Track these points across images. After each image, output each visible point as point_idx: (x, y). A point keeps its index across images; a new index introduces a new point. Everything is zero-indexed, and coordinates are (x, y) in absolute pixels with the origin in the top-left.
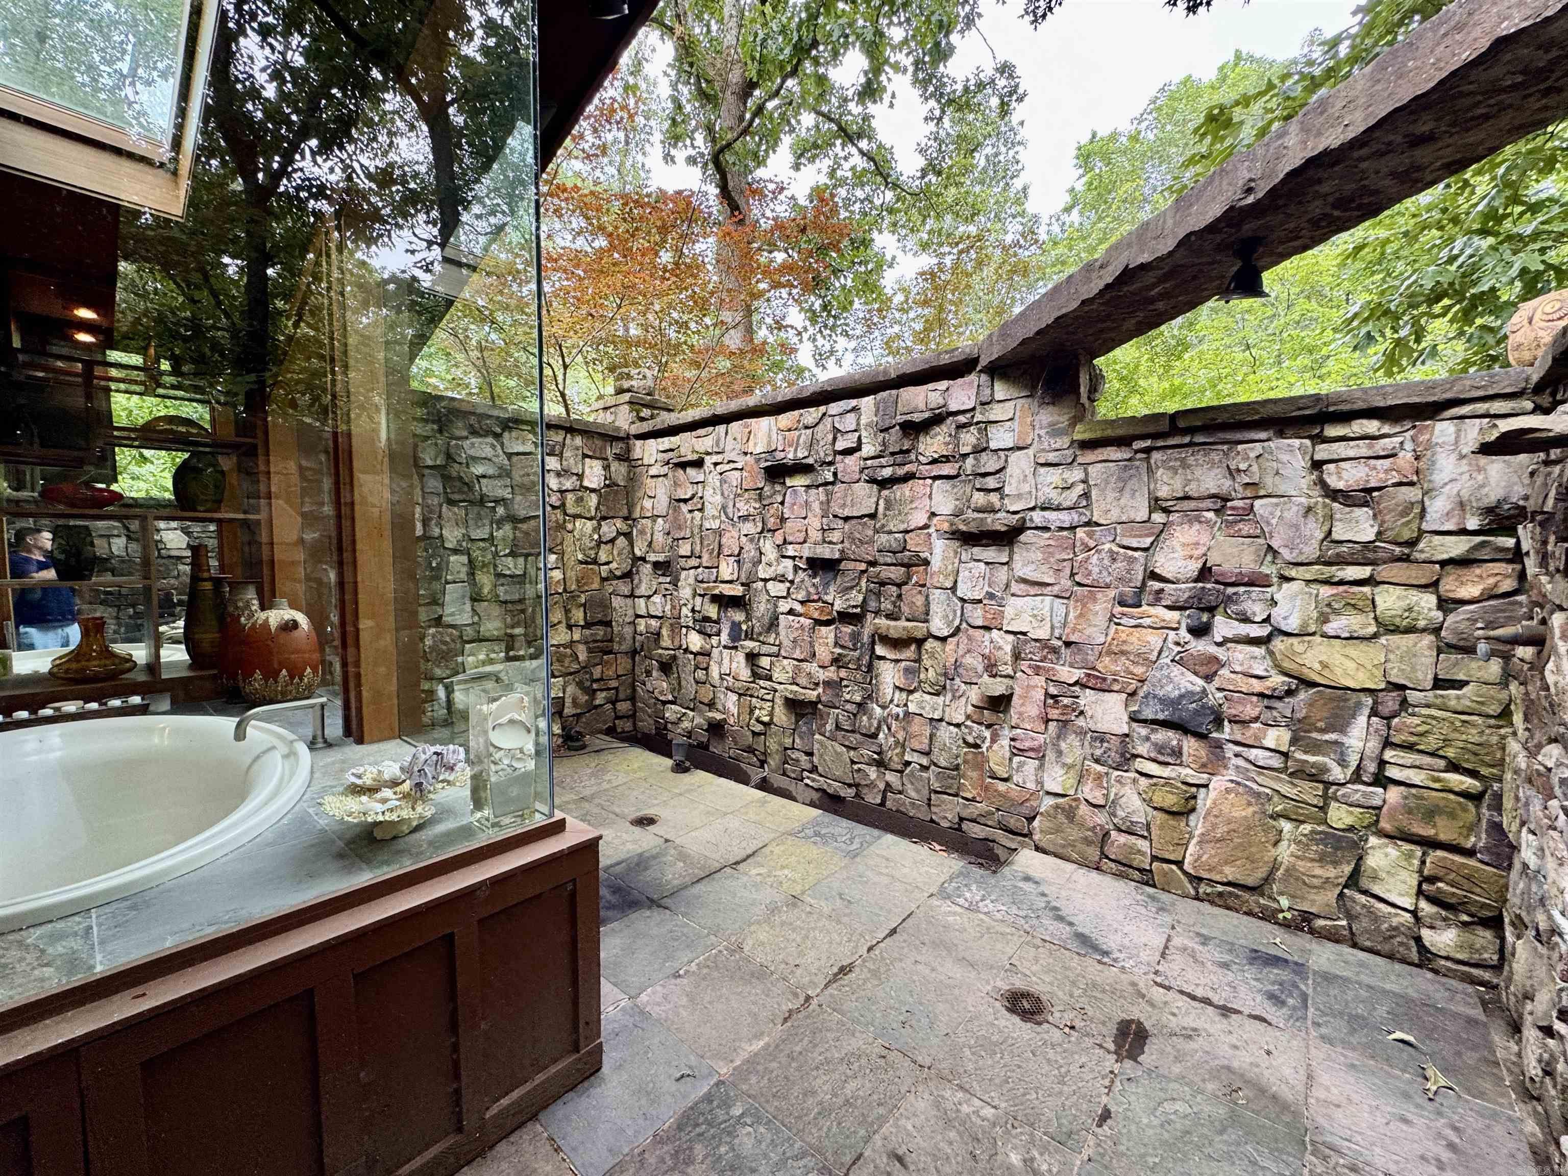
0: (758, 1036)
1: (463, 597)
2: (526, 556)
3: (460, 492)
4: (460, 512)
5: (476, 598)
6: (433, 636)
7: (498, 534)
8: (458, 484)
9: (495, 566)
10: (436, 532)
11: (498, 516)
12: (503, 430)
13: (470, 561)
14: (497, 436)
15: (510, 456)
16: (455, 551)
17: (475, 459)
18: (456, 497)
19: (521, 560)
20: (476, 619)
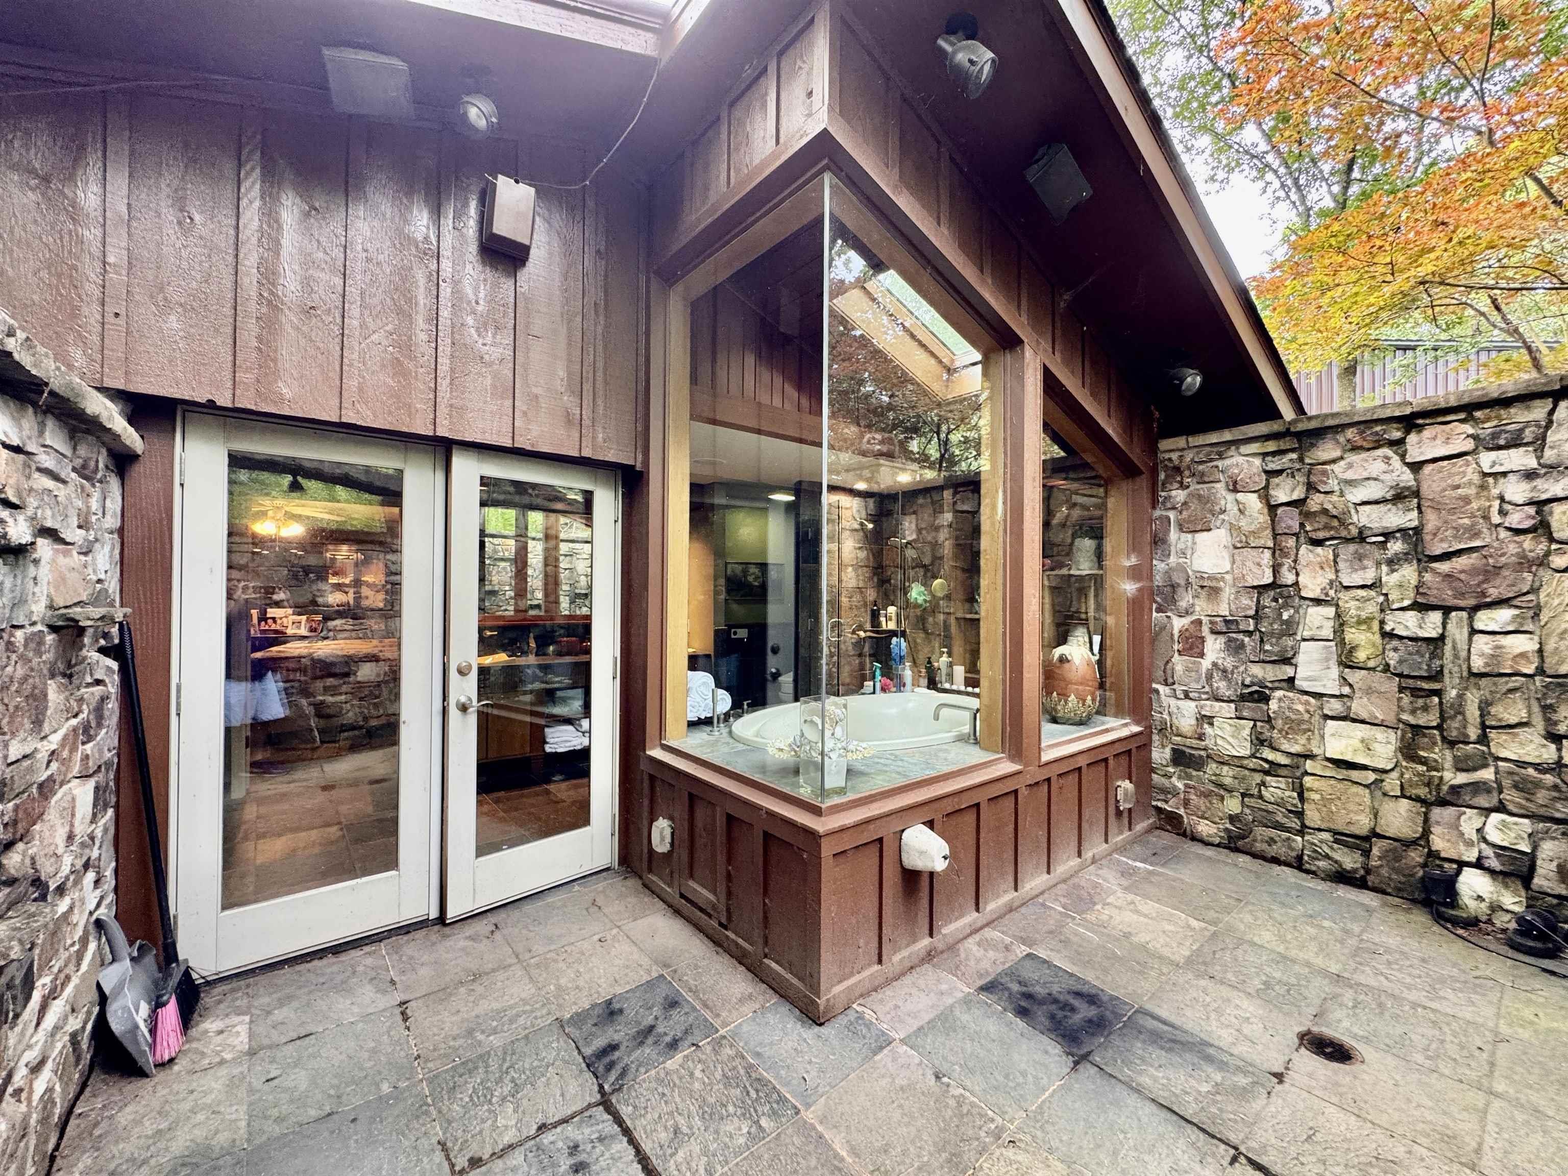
0: (854, 1151)
1: (1327, 660)
2: (1447, 611)
3: (1327, 527)
4: (1324, 553)
5: (1347, 661)
6: (1280, 700)
7: (1391, 580)
8: (1324, 519)
9: (1382, 622)
10: (1288, 578)
11: (1390, 554)
12: (1408, 432)
13: (1338, 615)
14: (1397, 444)
15: (1416, 467)
16: (1318, 602)
17: (1350, 483)
18: (1321, 535)
19: (1436, 617)
20: (1346, 690)
